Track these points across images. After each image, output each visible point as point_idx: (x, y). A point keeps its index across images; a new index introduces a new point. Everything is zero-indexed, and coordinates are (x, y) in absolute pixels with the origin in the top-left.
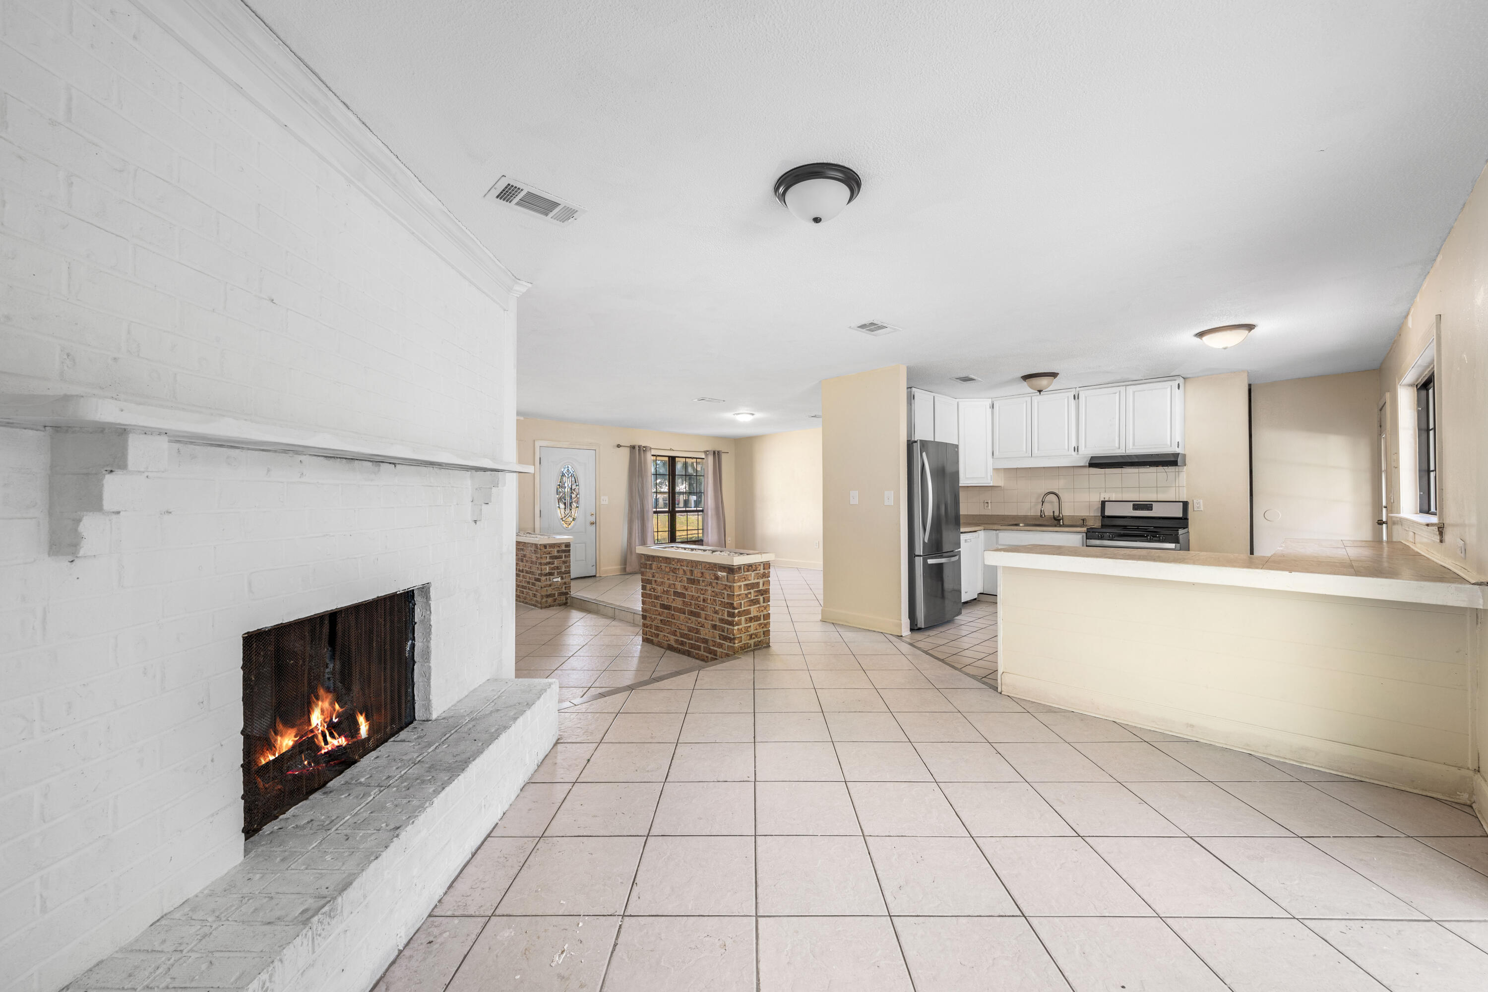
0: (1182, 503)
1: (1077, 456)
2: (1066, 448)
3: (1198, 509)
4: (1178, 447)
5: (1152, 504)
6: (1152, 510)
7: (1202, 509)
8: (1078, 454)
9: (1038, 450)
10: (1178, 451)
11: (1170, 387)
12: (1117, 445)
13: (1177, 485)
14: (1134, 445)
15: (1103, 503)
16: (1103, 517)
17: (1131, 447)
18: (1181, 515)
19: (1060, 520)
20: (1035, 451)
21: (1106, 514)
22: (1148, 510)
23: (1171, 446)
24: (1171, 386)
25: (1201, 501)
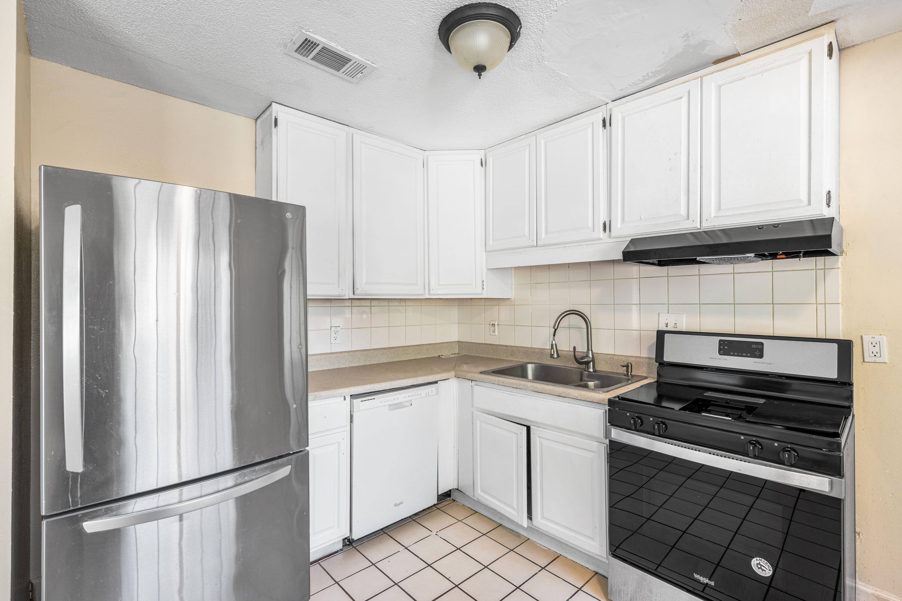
0: (835, 346)
1: (610, 240)
2: (590, 225)
3: (873, 359)
4: (828, 205)
5: (762, 344)
6: (761, 356)
7: (886, 358)
8: (610, 237)
9: (547, 232)
10: (827, 213)
11: (806, 57)
12: (683, 212)
13: (821, 300)
14: (719, 208)
15: (661, 335)
16: (662, 364)
17: (713, 215)
18: (832, 374)
19: (587, 363)
20: (543, 235)
21: (667, 358)
22: (753, 356)
23: (809, 203)
24: (810, 53)
25: (884, 340)
